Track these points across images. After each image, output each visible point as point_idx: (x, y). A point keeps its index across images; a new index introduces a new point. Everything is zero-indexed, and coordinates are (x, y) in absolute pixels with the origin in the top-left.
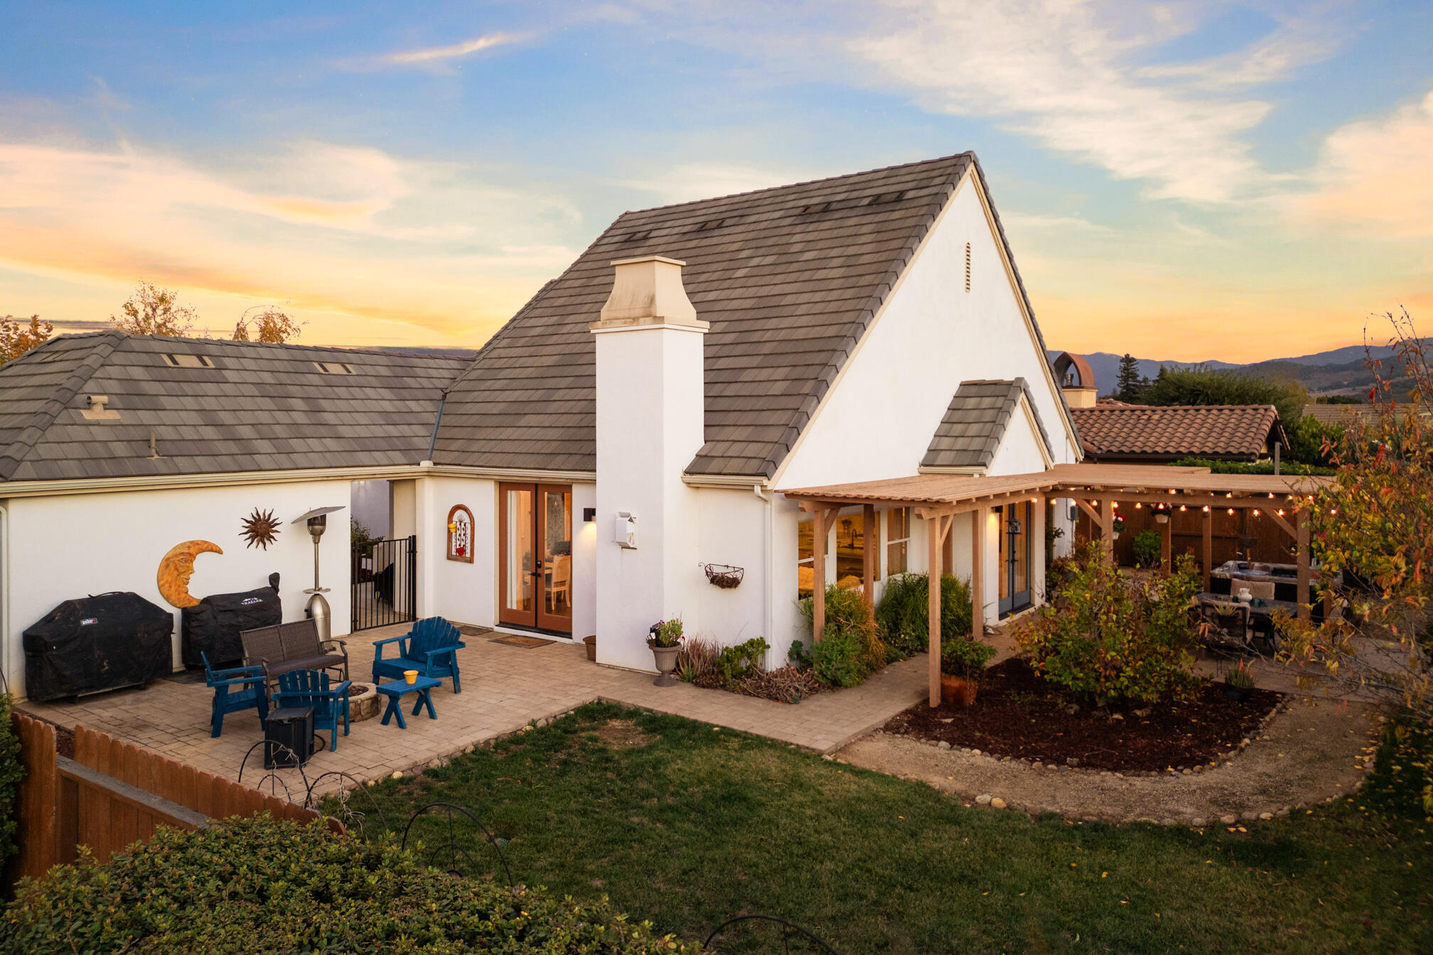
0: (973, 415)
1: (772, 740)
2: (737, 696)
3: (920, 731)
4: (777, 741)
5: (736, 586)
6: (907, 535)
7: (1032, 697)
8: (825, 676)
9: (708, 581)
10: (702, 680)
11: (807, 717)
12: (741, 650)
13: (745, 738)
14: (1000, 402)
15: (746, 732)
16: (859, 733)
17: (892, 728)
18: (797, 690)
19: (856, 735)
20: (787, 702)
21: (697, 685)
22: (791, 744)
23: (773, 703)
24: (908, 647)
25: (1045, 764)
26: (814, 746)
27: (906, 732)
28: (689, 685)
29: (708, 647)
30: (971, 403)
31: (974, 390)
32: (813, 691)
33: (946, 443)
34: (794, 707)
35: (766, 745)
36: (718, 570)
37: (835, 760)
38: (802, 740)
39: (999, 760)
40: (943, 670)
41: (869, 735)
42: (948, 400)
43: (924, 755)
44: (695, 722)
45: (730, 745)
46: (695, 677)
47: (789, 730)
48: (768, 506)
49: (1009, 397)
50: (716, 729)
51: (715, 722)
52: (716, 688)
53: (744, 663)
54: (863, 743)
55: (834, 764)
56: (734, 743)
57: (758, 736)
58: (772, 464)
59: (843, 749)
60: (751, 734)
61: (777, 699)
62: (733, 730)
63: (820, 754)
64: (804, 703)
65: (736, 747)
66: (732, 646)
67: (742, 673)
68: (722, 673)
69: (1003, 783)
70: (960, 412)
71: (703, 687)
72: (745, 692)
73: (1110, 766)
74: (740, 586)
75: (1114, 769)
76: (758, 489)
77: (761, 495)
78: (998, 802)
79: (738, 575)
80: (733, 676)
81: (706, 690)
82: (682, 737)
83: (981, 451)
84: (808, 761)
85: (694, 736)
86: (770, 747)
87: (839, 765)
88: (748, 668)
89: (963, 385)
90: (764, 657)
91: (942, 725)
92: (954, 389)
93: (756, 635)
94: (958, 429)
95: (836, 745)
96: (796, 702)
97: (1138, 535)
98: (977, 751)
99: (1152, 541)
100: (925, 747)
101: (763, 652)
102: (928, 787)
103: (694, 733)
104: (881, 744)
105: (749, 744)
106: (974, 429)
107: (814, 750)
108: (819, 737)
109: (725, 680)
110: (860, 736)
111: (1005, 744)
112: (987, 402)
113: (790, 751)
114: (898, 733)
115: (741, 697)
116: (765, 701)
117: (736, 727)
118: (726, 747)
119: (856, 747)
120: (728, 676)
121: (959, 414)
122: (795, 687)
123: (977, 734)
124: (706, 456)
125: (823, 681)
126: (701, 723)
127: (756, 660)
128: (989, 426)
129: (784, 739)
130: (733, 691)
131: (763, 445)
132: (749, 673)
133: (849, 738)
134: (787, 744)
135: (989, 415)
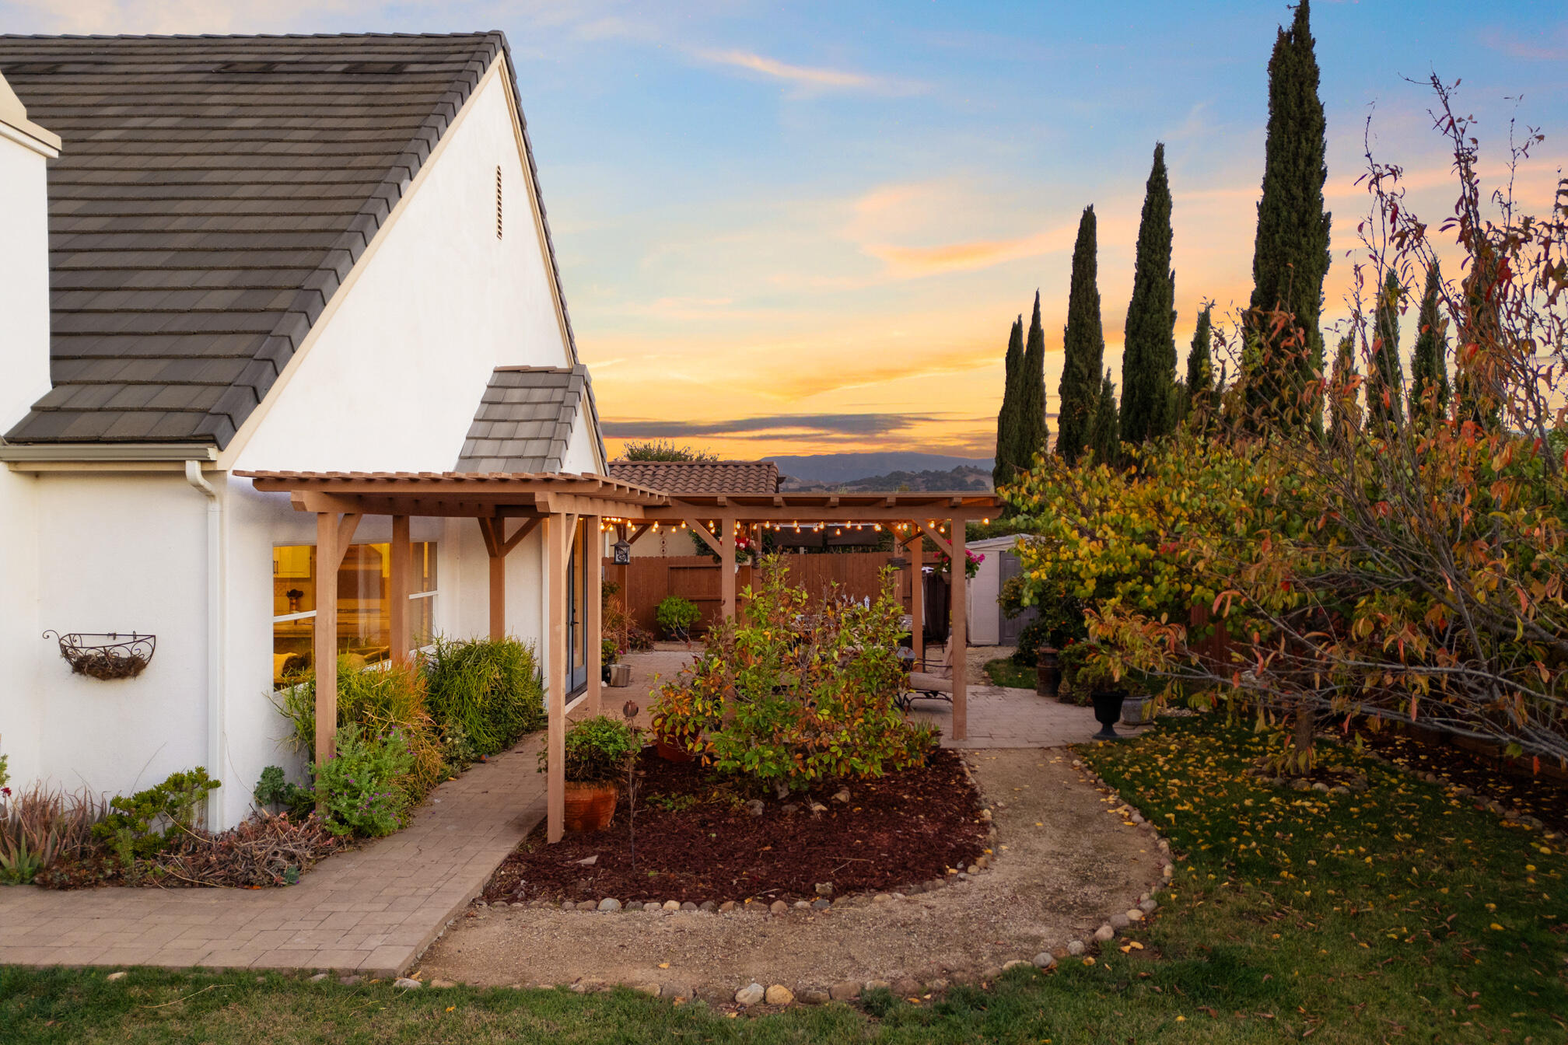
0: (522, 412)
1: (266, 972)
2: (152, 893)
3: (553, 889)
4: (280, 971)
5: (136, 674)
6: (433, 586)
7: (691, 800)
8: (342, 821)
9: (69, 667)
10: (57, 874)
11: (329, 907)
12: (152, 800)
13: (198, 983)
14: (558, 394)
15: (196, 969)
16: (447, 917)
17: (497, 892)
18: (291, 857)
19: (444, 922)
20: (273, 884)
21: (45, 886)
22: (315, 972)
23: (239, 893)
24: (457, 758)
25: (790, 902)
26: (369, 965)
27: (529, 896)
28: (23, 890)
29: (68, 805)
30: (516, 395)
31: (516, 379)
32: (321, 854)
33: (486, 448)
34: (289, 893)
35: (255, 987)
36: (91, 646)
37: (426, 984)
38: (339, 958)
39: (715, 910)
40: (569, 777)
41: (466, 916)
42: (481, 391)
43: (587, 932)
44: (54, 970)
45: (164, 1009)
46: (39, 869)
47: (300, 941)
48: (215, 506)
49: (570, 389)
50: (118, 975)
51: (112, 961)
52: (96, 884)
53: (158, 827)
54: (462, 933)
55: (425, 994)
56: (173, 1001)
57: (229, 972)
58: (225, 421)
59: (430, 955)
60: (212, 970)
61: (248, 884)
62: (161, 970)
63: (389, 979)
64: (309, 879)
65: (181, 1008)
66: (127, 794)
67: (157, 845)
68: (109, 851)
69: (754, 953)
70: (501, 407)
71: (63, 887)
72: (168, 882)
73: (879, 884)
74: (146, 673)
75: (886, 887)
76: (193, 469)
77: (202, 481)
78: (779, 993)
79: (144, 649)
80: (136, 854)
81: (70, 894)
82: (23, 1017)
83: (545, 457)
84: (369, 1002)
85: (55, 1007)
86: (267, 989)
87: (439, 992)
88: (171, 832)
89: (498, 371)
90: (204, 807)
91: (586, 870)
92: (487, 377)
93: (185, 765)
94: (502, 429)
95: (416, 952)
96: (293, 881)
97: (662, 602)
98: (673, 904)
99: (679, 607)
100: (577, 917)
101: (204, 797)
102: (642, 996)
103: (54, 997)
104: (497, 928)
105: (212, 995)
106: (526, 430)
107: (371, 973)
108: (373, 942)
109: (119, 865)
110: (451, 922)
111: (704, 881)
112: (538, 395)
113: (318, 990)
114: (515, 899)
115: (162, 893)
116: (221, 891)
117: (169, 960)
118: (155, 1016)
119: (452, 946)
120: (126, 856)
121: (498, 411)
122: (285, 853)
123: (652, 873)
124: (58, 409)
125: (341, 831)
126: (73, 970)
127: (189, 813)
128: (549, 425)
129: (298, 963)
130: (141, 885)
131: (198, 389)
132: (172, 844)
133: (435, 931)
134: (304, 973)
135: (545, 411)
